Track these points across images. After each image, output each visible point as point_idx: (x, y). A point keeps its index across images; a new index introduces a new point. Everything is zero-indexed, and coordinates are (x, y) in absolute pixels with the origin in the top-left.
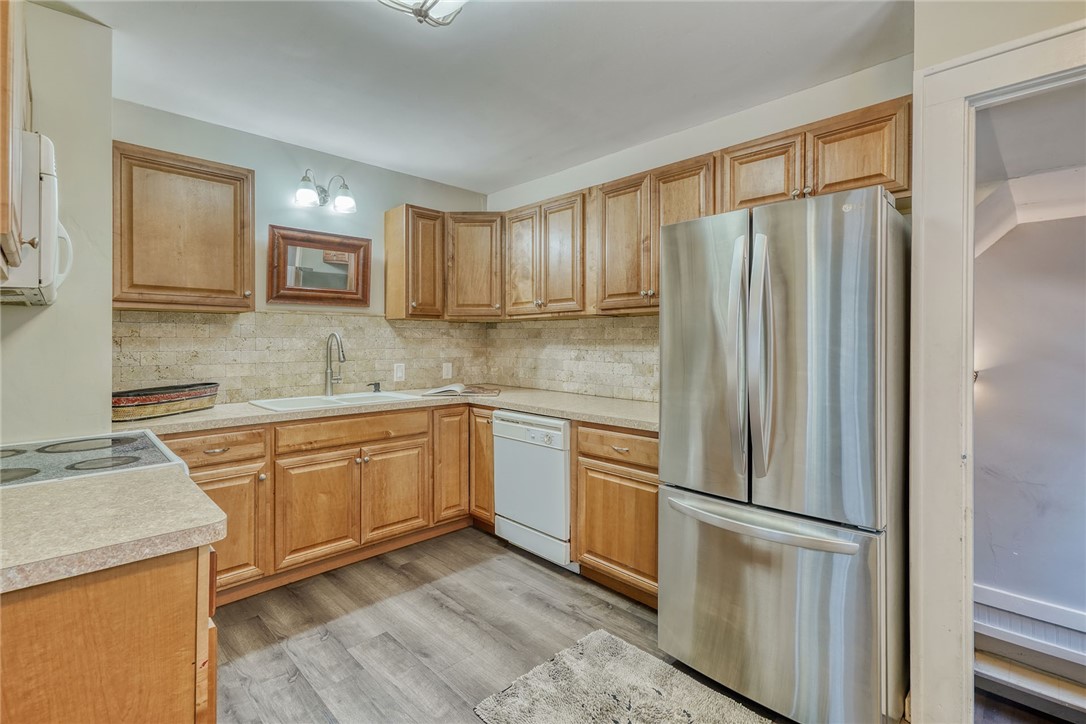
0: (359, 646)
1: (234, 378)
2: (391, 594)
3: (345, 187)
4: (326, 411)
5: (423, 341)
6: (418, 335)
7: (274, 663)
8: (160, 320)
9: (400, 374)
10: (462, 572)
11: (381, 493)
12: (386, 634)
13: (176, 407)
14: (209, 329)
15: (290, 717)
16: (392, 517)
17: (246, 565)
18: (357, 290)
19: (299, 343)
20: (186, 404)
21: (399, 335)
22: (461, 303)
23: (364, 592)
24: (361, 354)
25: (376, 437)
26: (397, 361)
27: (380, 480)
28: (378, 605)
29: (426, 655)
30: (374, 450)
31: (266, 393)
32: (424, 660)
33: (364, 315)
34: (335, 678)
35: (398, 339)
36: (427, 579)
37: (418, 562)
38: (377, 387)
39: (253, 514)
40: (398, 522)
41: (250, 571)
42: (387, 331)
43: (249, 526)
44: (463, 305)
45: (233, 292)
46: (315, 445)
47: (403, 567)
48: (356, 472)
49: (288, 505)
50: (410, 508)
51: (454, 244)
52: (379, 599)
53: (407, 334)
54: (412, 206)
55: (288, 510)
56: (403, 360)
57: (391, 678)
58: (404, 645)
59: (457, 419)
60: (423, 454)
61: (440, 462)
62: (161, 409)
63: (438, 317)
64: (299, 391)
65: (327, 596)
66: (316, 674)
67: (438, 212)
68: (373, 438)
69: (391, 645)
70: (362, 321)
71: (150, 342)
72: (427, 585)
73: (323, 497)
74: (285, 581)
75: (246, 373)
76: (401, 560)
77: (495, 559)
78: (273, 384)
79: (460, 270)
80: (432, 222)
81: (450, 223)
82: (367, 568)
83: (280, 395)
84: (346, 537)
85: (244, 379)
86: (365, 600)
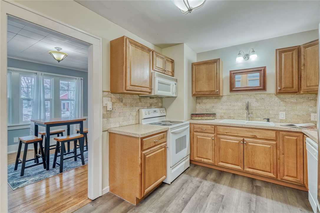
0: (214, 193)
1: (222, 113)
2: (241, 189)
3: (254, 51)
4: (230, 124)
5: (296, 103)
6: (294, 100)
7: (198, 183)
8: (207, 99)
9: (282, 116)
10: (274, 202)
11: (252, 156)
12: (223, 196)
13: (203, 118)
14: (216, 100)
15: (187, 193)
16: (257, 167)
17: (210, 159)
18: (261, 85)
19: (240, 104)
20: (206, 118)
21: (282, 101)
22: (308, 85)
23: (235, 184)
24: (263, 108)
25: (250, 136)
26: (281, 111)
27: (252, 152)
28: (233, 189)
29: (223, 208)
30: (249, 141)
31: (230, 118)
32: (221, 208)
33: (264, 94)
34: (201, 194)
35: (281, 103)
36: (258, 194)
37: (264, 188)
38: (268, 120)
39: (211, 147)
40: (260, 170)
41: (211, 161)
42: (276, 99)
43: (211, 150)
44: (310, 86)
45: (215, 91)
46: (227, 134)
47: (257, 186)
48: (242, 146)
49: (220, 149)
50: (266, 167)
51: (304, 59)
52: (236, 188)
53: (287, 100)
54: (279, 49)
55: (220, 150)
56: (285, 110)
57: (209, 204)
58: (223, 201)
59: (295, 138)
60: (273, 148)
61: (283, 154)
62: (200, 118)
63: (296, 92)
64: (240, 118)
65: (226, 179)
66: (200, 190)
67: (296, 46)
68: (248, 136)
69: (220, 199)
70: (263, 96)
71: (205, 103)
72: (255, 196)
73: (230, 150)
74: (222, 170)
75: (224, 112)
76: (258, 184)
77: (299, 209)
78: (232, 115)
79: (308, 69)
80: (291, 52)
81: (302, 50)
82: (245, 179)
83: (234, 119)
84: (238, 166)
85: (224, 113)
86: (232, 185)
